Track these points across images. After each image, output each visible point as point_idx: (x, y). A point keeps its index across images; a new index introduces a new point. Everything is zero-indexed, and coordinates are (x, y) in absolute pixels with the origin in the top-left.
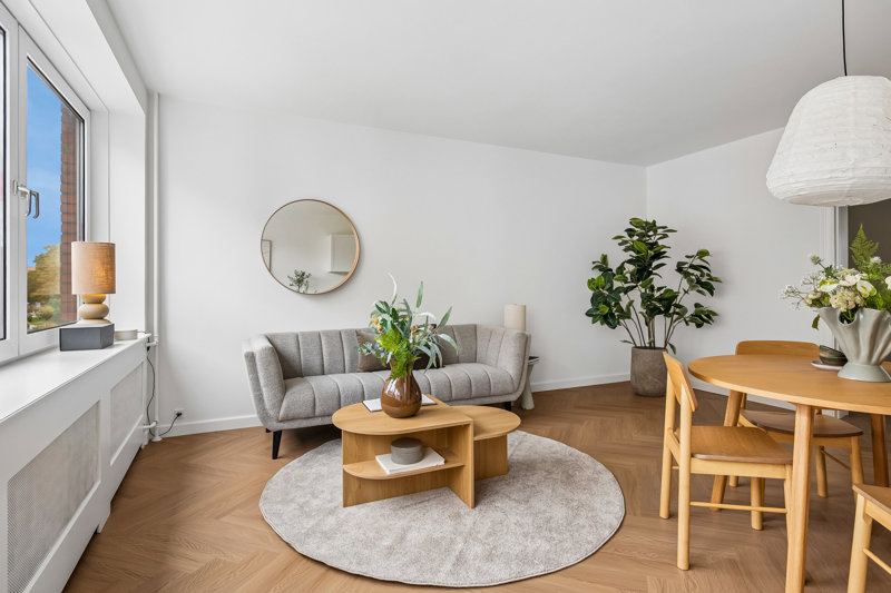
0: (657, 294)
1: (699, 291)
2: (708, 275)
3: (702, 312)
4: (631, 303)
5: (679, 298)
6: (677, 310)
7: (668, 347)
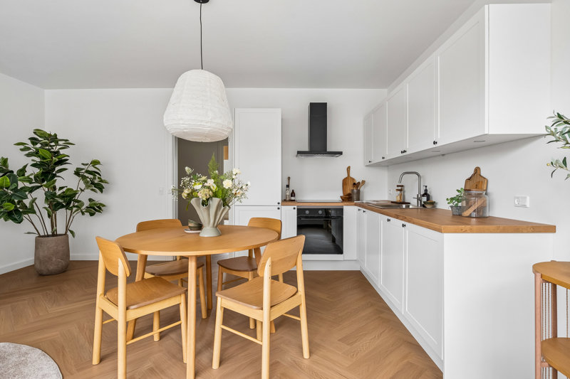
0: (58, 192)
1: (92, 190)
2: (99, 178)
3: (95, 204)
4: (34, 200)
5: (77, 195)
6: (76, 204)
7: (69, 233)
